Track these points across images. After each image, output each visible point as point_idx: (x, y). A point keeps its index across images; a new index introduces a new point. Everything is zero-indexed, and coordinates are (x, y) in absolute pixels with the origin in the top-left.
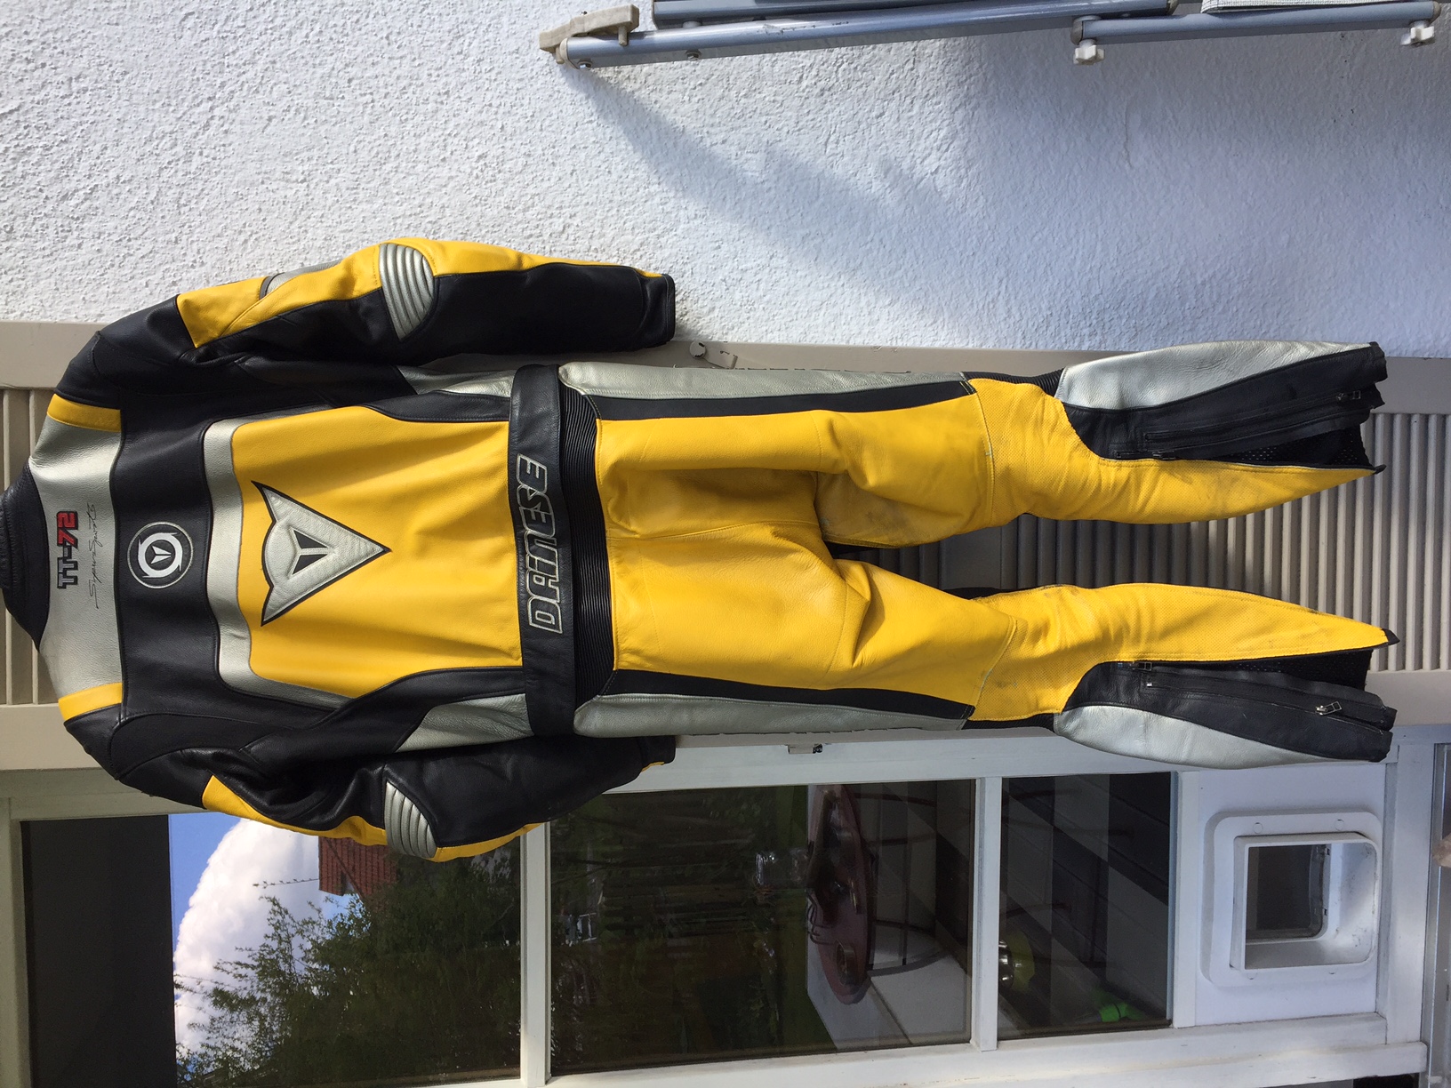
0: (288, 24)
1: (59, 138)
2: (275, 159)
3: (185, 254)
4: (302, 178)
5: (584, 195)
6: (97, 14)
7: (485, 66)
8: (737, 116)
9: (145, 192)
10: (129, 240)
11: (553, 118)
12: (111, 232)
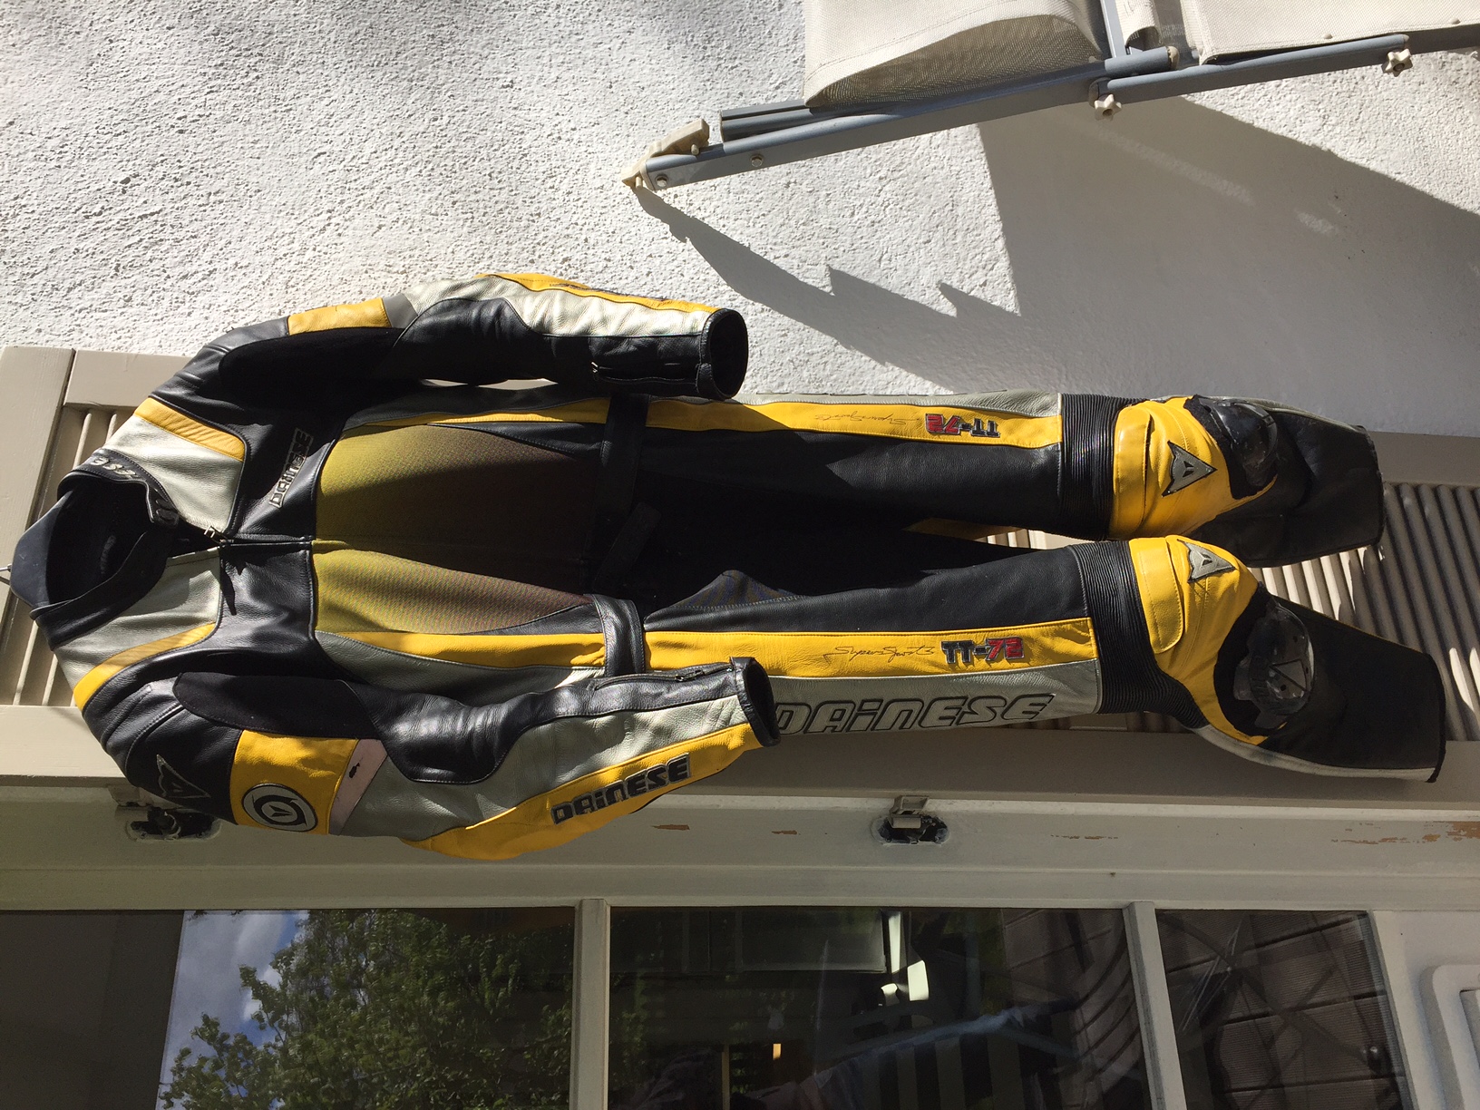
1: (189, 234)
2: (380, 256)
4: (403, 269)
6: (242, 151)
7: (572, 197)
8: (797, 238)
9: (259, 275)
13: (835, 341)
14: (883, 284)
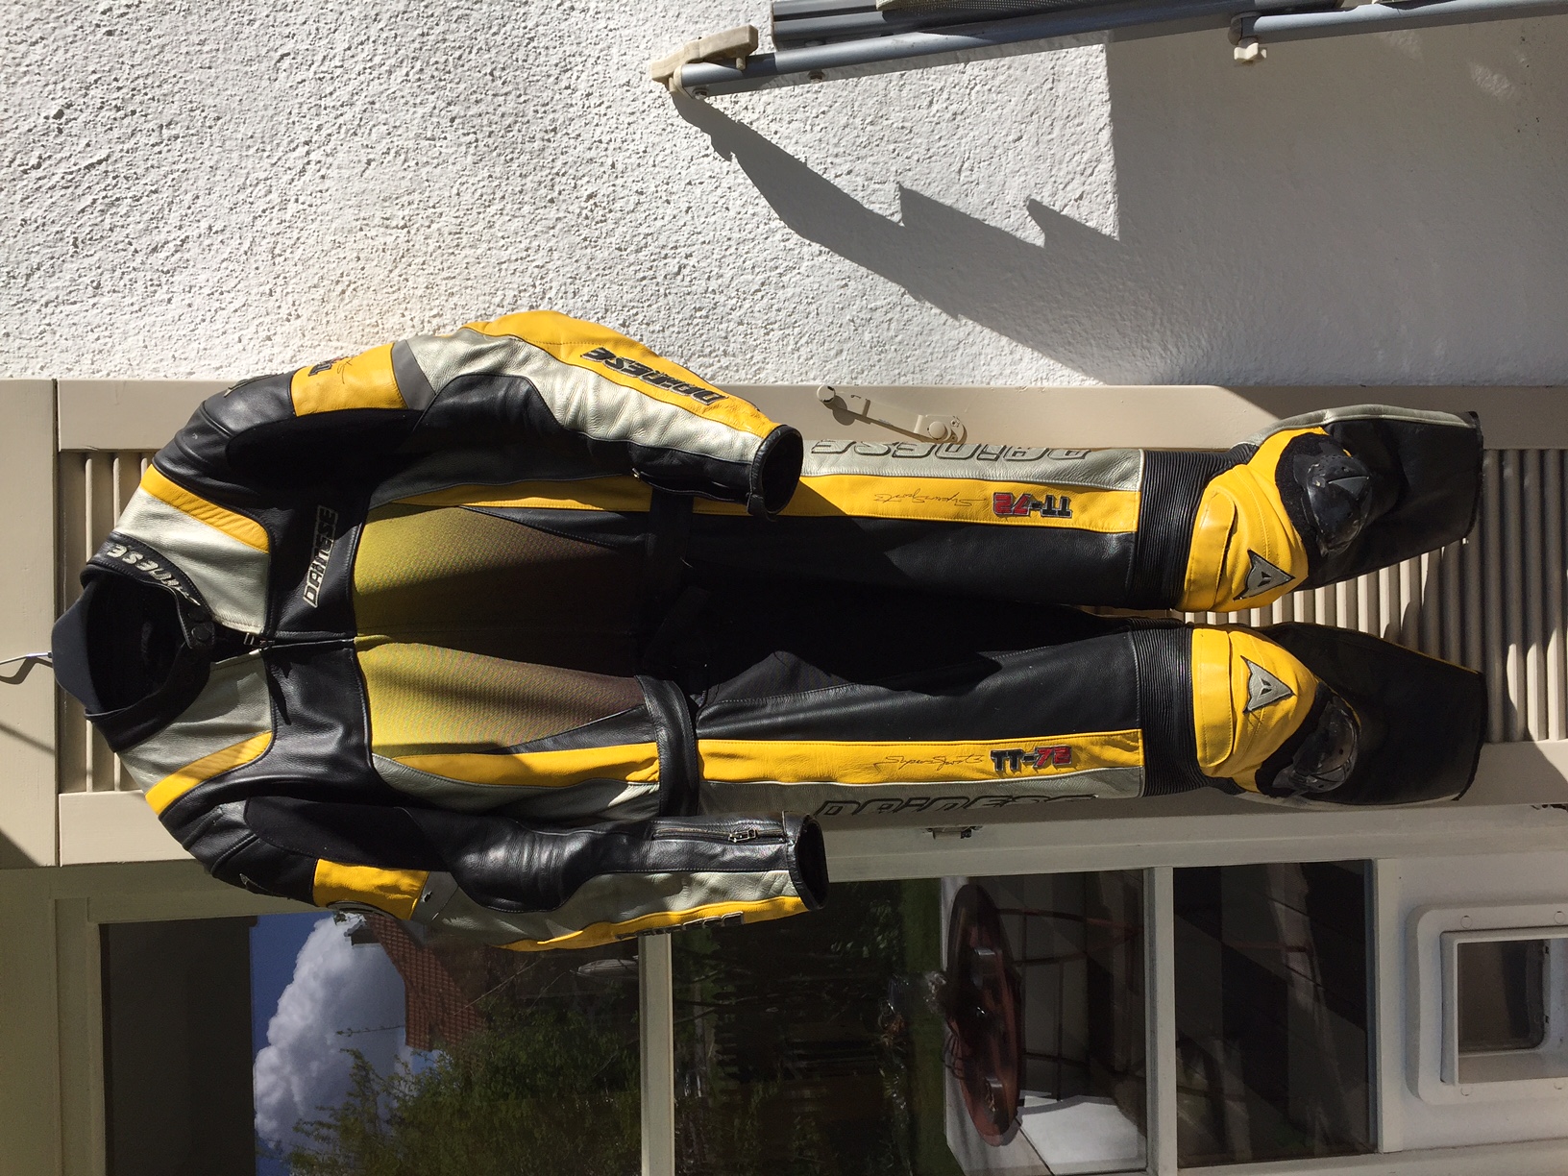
0: (388, 63)
1: (149, 188)
2: (375, 204)
3: (279, 307)
4: (402, 223)
5: (700, 233)
6: (189, 58)
7: (594, 100)
8: (863, 145)
9: (239, 241)
10: (222, 293)
11: (666, 152)
12: (202, 285)
13: (903, 290)
14: (961, 207)
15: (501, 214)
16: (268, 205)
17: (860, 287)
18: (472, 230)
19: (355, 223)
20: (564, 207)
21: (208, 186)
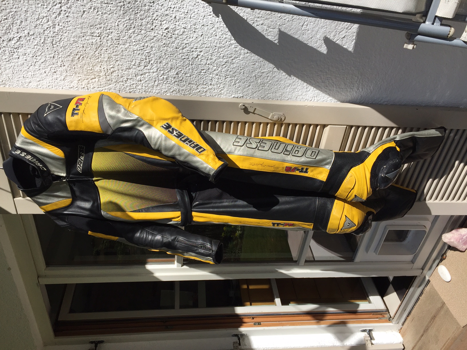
2: (87, 28)
3: (57, 62)
4: (98, 35)
5: (205, 44)
10: (36, 56)
11: (195, 13)
12: (29, 53)
13: (274, 66)
14: (300, 39)
15: (134, 33)
16: (48, 26)
17: (260, 65)
18: (124, 38)
19: (81, 34)
20: (157, 32)
21: (25, 18)
